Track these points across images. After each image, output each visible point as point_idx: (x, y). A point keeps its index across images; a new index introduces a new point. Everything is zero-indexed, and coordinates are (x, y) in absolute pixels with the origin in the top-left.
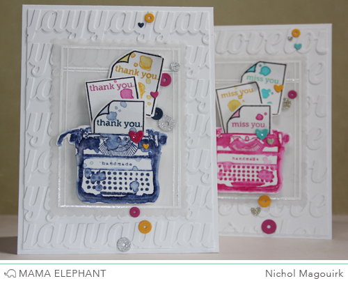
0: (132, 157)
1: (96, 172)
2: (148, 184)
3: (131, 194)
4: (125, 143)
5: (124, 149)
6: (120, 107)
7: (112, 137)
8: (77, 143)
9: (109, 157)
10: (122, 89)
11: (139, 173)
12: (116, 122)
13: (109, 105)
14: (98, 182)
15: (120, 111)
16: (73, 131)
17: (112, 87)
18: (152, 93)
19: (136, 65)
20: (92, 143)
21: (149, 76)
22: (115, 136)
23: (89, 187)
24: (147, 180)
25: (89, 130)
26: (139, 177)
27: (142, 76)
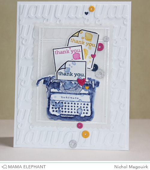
0: (78, 94)
1: (57, 102)
2: (88, 110)
3: (78, 115)
4: (75, 86)
5: (74, 89)
6: (72, 65)
7: (67, 82)
8: (47, 85)
9: (65, 93)
10: (74, 53)
11: (83, 103)
12: (70, 73)
13: (65, 63)
14: (59, 108)
15: (72, 67)
16: (45, 78)
17: (68, 52)
18: (92, 55)
19: (83, 38)
20: (56, 85)
21: (90, 45)
22: (69, 81)
23: (53, 111)
24: (87, 107)
25: (54, 77)
26: (82, 106)
27: (86, 45)
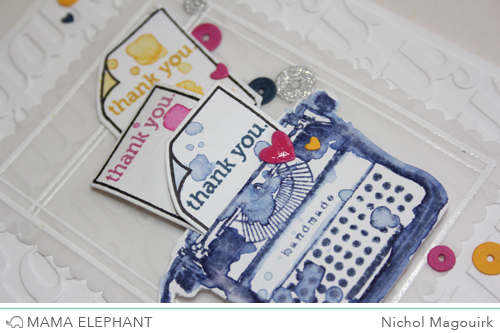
0: (316, 187)
1: (293, 280)
2: (399, 189)
3: (395, 236)
4: (277, 181)
5: (287, 190)
6: (194, 140)
7: (246, 198)
8: (201, 279)
9: (281, 231)
10: (160, 121)
11: (361, 191)
12: (219, 167)
13: (172, 157)
14: (321, 289)
15: (201, 145)
16: (172, 272)
17: (142, 138)
18: (214, 76)
19: (135, 71)
20: (225, 248)
21: (175, 60)
22: (247, 191)
24: (387, 186)
25: (193, 238)
26: (370, 197)
27: (167, 74)
